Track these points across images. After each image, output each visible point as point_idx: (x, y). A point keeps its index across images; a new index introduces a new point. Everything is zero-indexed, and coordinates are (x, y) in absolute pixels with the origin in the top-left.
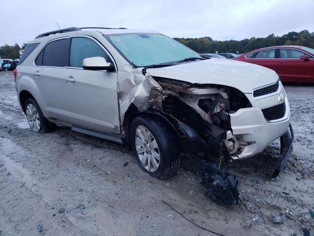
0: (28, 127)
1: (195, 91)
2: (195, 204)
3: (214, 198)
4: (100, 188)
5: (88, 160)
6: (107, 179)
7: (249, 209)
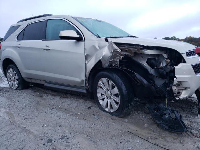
0: (8, 86)
1: (146, 52)
2: (152, 133)
3: (167, 127)
4: (76, 124)
5: (60, 106)
6: (78, 118)
7: (194, 134)
